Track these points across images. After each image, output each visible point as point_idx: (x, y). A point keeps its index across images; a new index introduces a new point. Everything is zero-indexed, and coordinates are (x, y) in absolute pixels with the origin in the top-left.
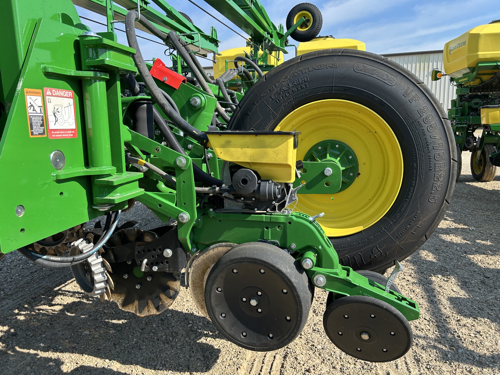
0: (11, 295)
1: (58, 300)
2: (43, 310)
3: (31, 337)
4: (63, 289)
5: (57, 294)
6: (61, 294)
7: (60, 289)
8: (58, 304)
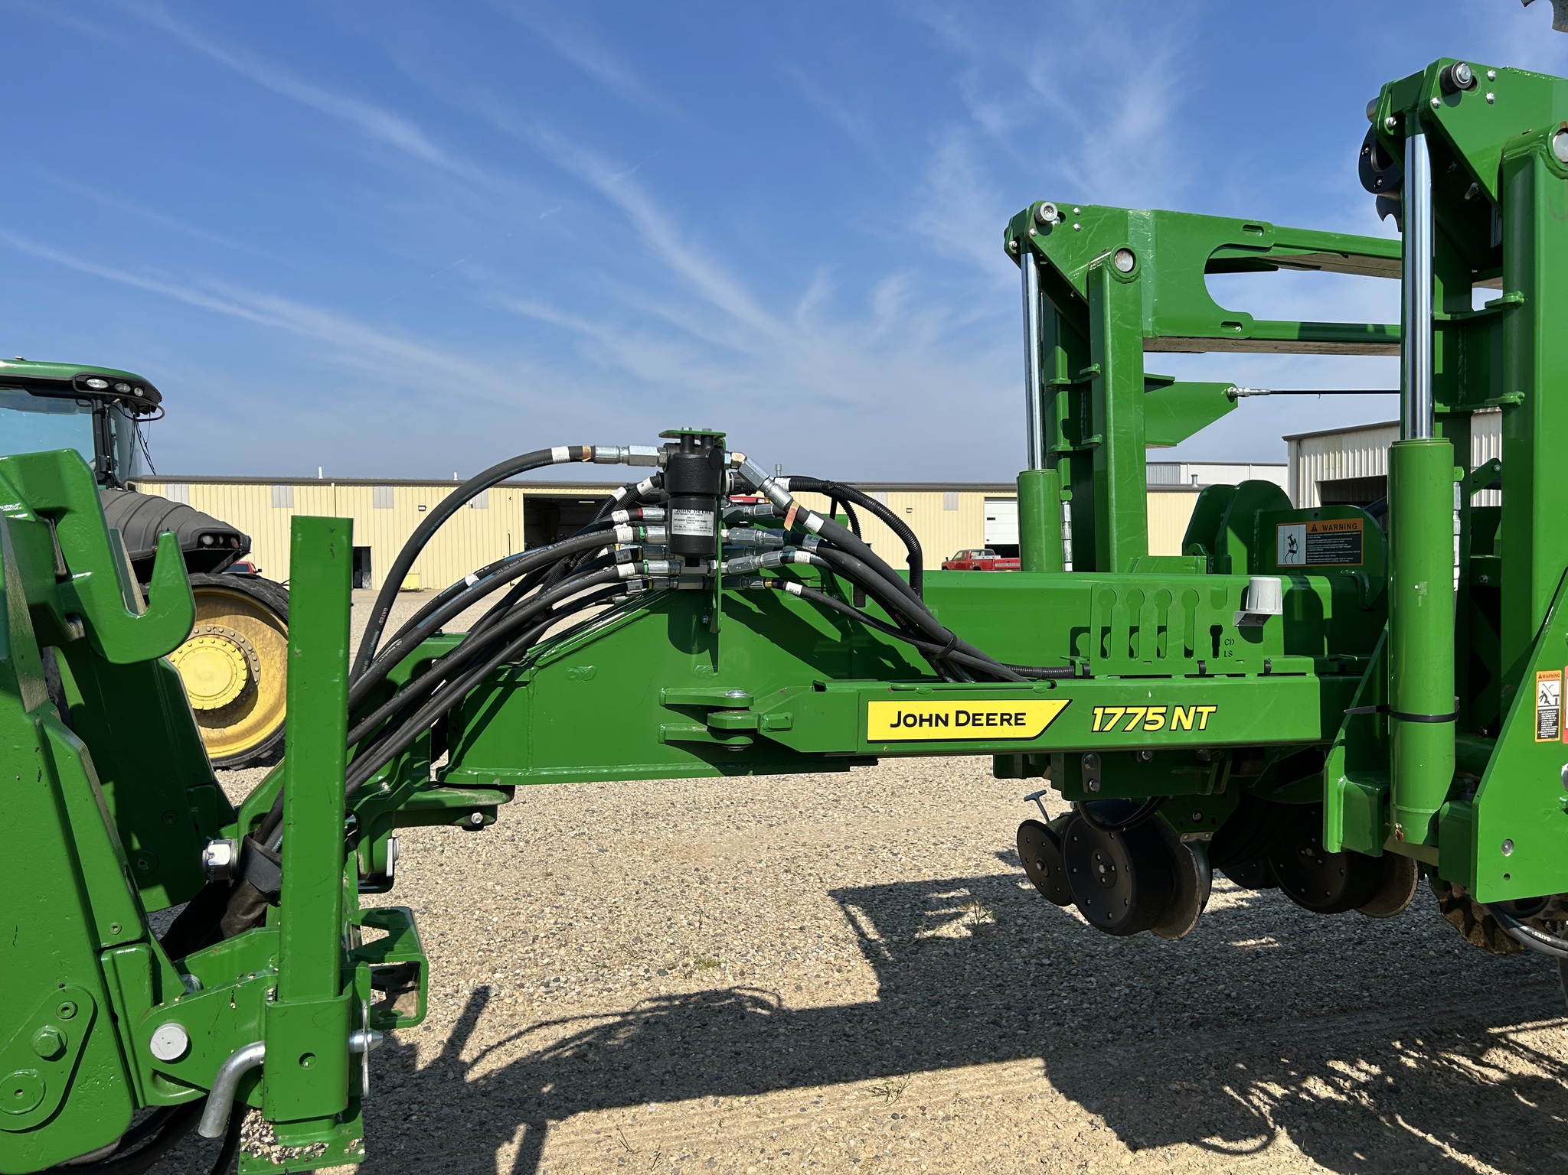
0: (1386, 1006)
1: (1497, 1056)
2: (1459, 1065)
3: (1431, 1110)
4: (1512, 1037)
5: (1495, 1042)
6: (1505, 1047)
7: (1503, 1035)
8: (1496, 1067)
